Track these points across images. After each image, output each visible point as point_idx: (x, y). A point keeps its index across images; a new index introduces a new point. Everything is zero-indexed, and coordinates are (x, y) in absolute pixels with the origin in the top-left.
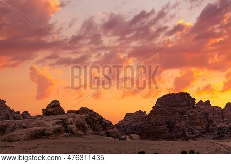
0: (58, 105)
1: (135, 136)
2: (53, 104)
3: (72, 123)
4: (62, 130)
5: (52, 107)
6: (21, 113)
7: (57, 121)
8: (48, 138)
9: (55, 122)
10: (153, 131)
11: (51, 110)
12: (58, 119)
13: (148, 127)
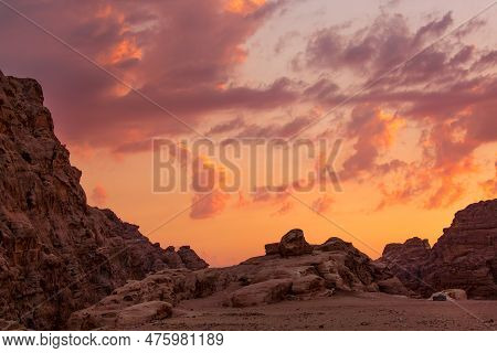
0: (302, 237)
1: (459, 292)
2: (293, 236)
3: (332, 271)
4: (321, 283)
5: (291, 241)
6: (176, 250)
7: (307, 267)
8: (301, 299)
9: (303, 269)
10: (461, 281)
11: (291, 247)
12: (307, 264)
13: (448, 273)
